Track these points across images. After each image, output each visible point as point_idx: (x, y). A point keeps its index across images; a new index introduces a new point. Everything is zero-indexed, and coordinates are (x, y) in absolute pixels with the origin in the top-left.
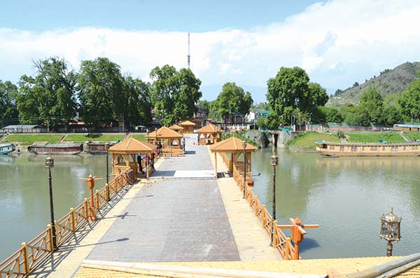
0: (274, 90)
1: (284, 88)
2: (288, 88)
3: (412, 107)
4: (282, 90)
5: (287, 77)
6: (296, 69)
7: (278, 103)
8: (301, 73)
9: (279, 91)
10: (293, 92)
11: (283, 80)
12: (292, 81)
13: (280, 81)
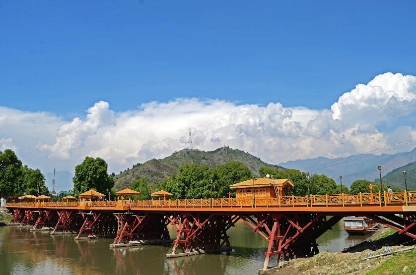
0: (82, 174)
1: (90, 173)
2: (93, 174)
3: (176, 192)
4: (88, 175)
5: (93, 165)
6: (98, 159)
7: (83, 185)
8: (102, 163)
9: (85, 176)
10: (98, 177)
11: (90, 167)
12: (97, 169)
13: (87, 167)
